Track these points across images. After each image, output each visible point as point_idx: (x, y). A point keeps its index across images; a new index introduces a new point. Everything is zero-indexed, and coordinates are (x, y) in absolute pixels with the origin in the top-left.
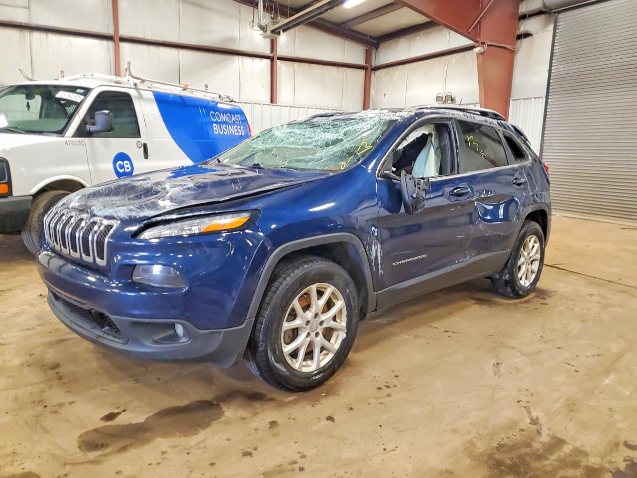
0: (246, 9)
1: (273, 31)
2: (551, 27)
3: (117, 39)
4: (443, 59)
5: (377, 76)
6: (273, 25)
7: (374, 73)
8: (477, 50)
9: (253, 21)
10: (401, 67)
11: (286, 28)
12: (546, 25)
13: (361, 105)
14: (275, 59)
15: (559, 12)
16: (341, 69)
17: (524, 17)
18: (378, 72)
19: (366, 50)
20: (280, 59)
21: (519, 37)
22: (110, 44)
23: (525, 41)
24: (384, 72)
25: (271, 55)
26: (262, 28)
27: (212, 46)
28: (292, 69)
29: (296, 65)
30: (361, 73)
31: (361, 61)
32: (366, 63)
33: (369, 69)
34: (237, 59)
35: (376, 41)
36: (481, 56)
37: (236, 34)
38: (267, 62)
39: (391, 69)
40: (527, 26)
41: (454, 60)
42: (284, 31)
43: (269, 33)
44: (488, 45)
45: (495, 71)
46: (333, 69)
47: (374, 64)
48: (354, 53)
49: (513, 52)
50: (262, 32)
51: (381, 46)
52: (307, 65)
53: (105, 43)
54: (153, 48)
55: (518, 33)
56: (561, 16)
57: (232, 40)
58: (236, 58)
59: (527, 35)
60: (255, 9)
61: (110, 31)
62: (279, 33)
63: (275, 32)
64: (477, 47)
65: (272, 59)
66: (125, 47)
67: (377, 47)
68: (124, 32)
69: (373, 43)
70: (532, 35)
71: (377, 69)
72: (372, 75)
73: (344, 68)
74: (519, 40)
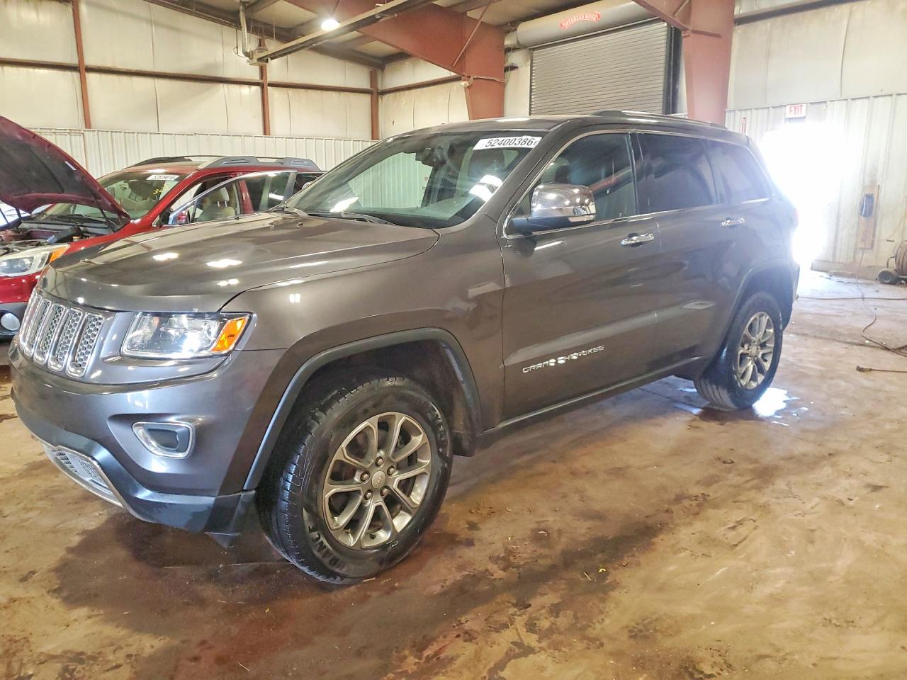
0: (228, 32)
1: (260, 59)
2: (529, 63)
3: (83, 70)
4: (445, 85)
5: (385, 101)
6: (259, 52)
7: (382, 98)
8: (463, 83)
9: (237, 47)
10: (407, 92)
11: (274, 56)
12: (527, 61)
13: (368, 135)
14: (266, 86)
15: (534, 49)
16: (343, 94)
17: (508, 50)
18: (386, 97)
19: (371, 73)
20: (271, 85)
21: (506, 69)
22: (76, 75)
23: (513, 72)
24: (391, 98)
25: (261, 81)
26: (247, 54)
27: (193, 73)
28: (286, 96)
29: (291, 91)
30: (366, 99)
31: (366, 85)
32: (371, 86)
33: (376, 94)
34: (223, 88)
35: (380, 62)
36: (468, 90)
37: (220, 59)
38: (256, 89)
39: (398, 94)
40: (515, 58)
41: (455, 88)
42: (272, 59)
43: (255, 60)
44: (474, 79)
46: (334, 94)
47: (380, 88)
48: (357, 77)
49: (503, 85)
50: (248, 58)
51: (387, 67)
52: (303, 90)
53: (68, 73)
54: (124, 79)
55: (506, 65)
56: (536, 53)
57: (215, 66)
58: (221, 85)
59: (514, 68)
60: (238, 31)
61: (74, 61)
62: (267, 61)
63: (263, 60)
64: (464, 80)
65: (262, 85)
66: (91, 77)
67: (383, 69)
68: (90, 61)
69: (378, 64)
70: (517, 67)
71: (384, 93)
72: (380, 100)
73: (346, 93)
74: (508, 73)
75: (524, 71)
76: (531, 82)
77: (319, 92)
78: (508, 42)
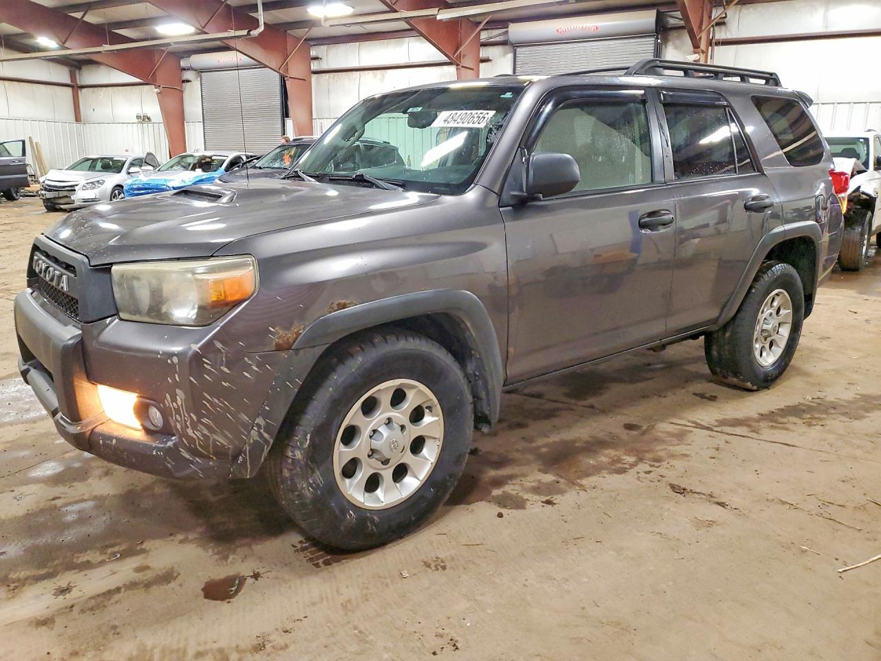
2: (199, 80)
5: (84, 93)
7: (81, 91)
10: (104, 89)
12: (197, 78)
13: (73, 118)
15: (202, 72)
18: (84, 90)
19: (70, 71)
21: (183, 82)
23: (188, 84)
24: (90, 91)
29: (6, 83)
30: (69, 90)
31: (68, 81)
33: (76, 87)
35: (78, 65)
36: (159, 95)
39: (96, 89)
40: (188, 75)
41: (145, 90)
44: (162, 87)
45: (171, 103)
46: (42, 86)
49: (182, 92)
51: (84, 68)
55: (183, 79)
59: (188, 81)
64: (156, 88)
67: (80, 69)
69: (76, 65)
70: (190, 81)
71: (83, 87)
72: (79, 92)
74: (184, 84)
75: (196, 84)
76: (202, 91)
77: (30, 84)
78: (183, 63)
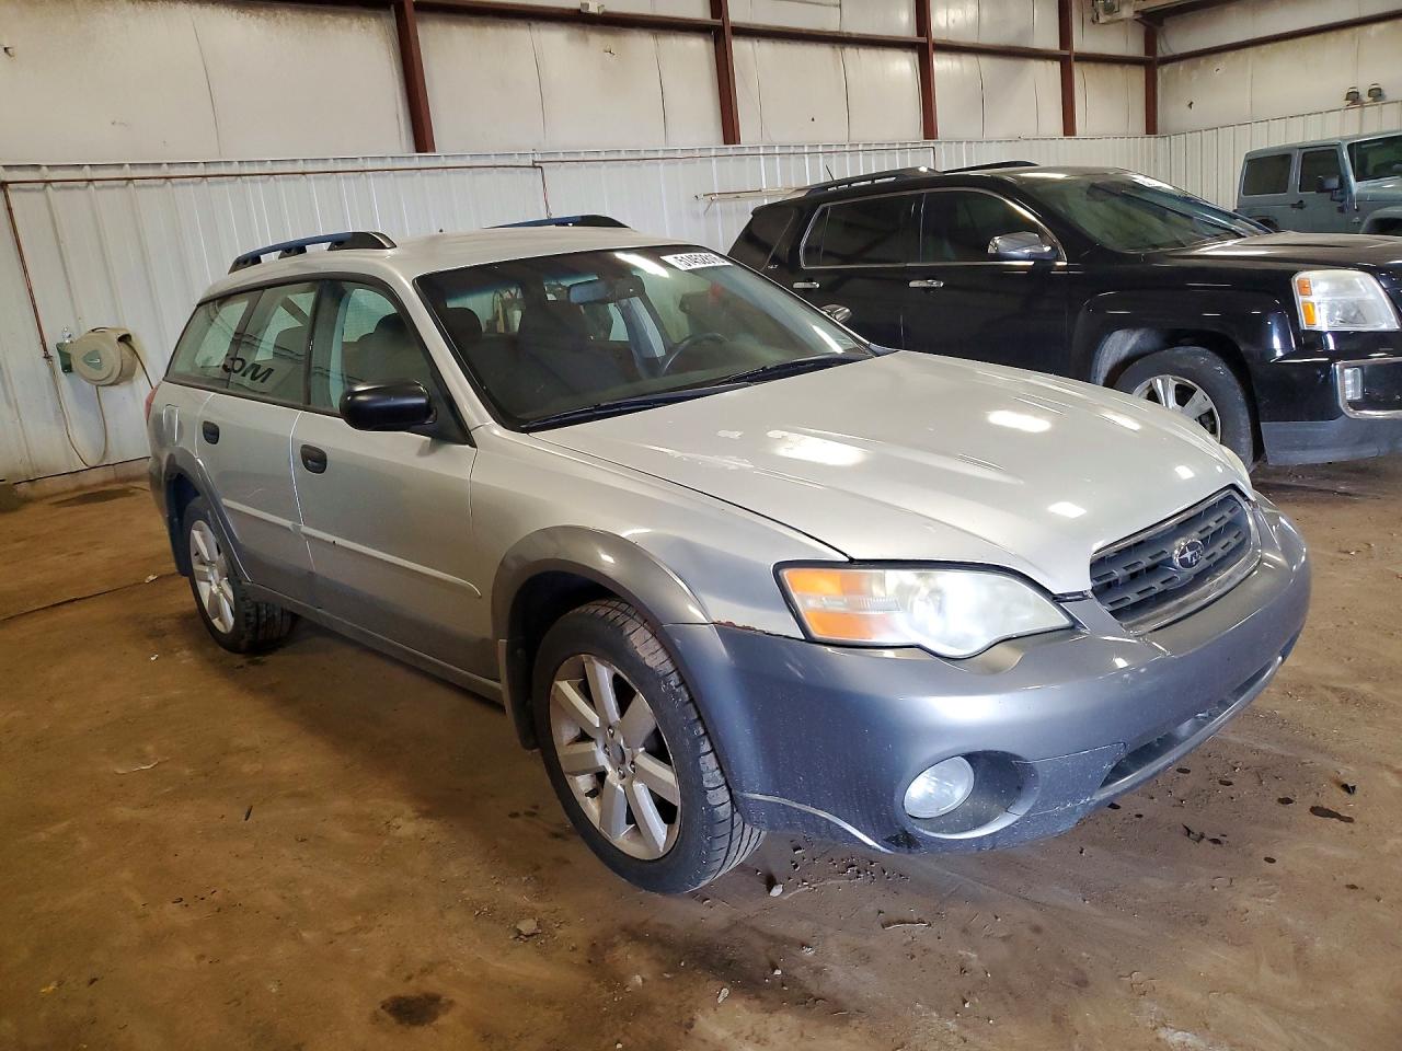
3: (931, 47)
4: (1347, 34)
14: (1070, 59)
16: (1124, 68)
25: (1063, 53)
28: (1081, 75)
32: (1147, 52)
37: (1030, 20)
38: (1057, 65)
47: (1160, 54)
48: (1137, 39)
52: (1092, 65)
57: (1026, 32)
58: (1031, 62)
65: (1066, 59)
73: (1127, 66)
